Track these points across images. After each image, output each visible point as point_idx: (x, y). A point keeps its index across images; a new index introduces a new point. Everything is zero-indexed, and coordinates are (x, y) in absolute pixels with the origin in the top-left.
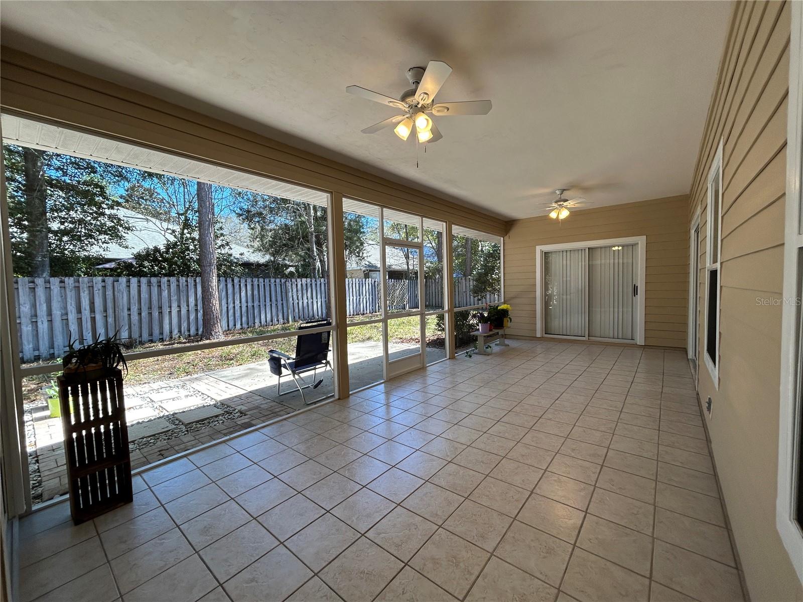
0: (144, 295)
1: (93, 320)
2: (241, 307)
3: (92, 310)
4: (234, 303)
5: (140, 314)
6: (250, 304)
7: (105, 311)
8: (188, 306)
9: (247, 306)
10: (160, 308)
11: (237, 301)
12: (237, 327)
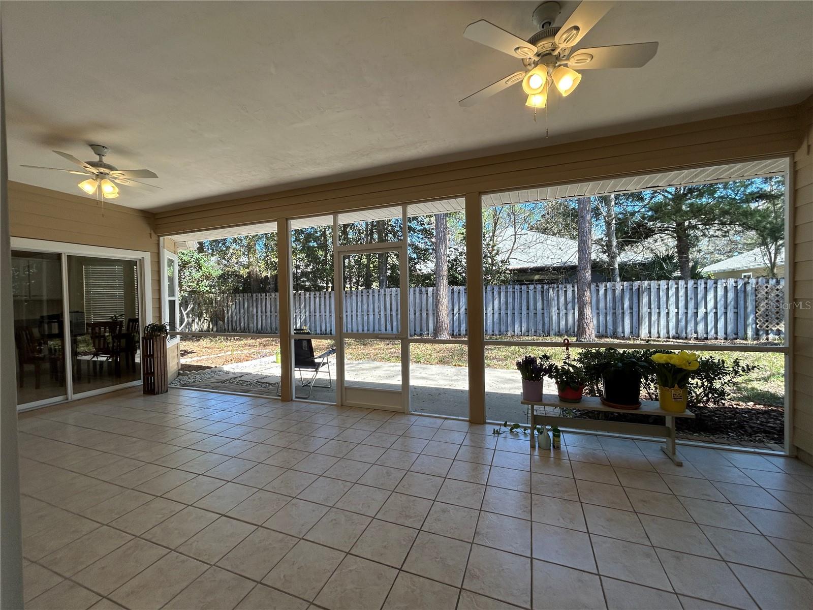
0: (418, 301)
1: (391, 315)
2: (493, 313)
5: (415, 314)
6: (503, 312)
7: (397, 311)
9: (500, 313)
10: (427, 310)
12: (488, 332)
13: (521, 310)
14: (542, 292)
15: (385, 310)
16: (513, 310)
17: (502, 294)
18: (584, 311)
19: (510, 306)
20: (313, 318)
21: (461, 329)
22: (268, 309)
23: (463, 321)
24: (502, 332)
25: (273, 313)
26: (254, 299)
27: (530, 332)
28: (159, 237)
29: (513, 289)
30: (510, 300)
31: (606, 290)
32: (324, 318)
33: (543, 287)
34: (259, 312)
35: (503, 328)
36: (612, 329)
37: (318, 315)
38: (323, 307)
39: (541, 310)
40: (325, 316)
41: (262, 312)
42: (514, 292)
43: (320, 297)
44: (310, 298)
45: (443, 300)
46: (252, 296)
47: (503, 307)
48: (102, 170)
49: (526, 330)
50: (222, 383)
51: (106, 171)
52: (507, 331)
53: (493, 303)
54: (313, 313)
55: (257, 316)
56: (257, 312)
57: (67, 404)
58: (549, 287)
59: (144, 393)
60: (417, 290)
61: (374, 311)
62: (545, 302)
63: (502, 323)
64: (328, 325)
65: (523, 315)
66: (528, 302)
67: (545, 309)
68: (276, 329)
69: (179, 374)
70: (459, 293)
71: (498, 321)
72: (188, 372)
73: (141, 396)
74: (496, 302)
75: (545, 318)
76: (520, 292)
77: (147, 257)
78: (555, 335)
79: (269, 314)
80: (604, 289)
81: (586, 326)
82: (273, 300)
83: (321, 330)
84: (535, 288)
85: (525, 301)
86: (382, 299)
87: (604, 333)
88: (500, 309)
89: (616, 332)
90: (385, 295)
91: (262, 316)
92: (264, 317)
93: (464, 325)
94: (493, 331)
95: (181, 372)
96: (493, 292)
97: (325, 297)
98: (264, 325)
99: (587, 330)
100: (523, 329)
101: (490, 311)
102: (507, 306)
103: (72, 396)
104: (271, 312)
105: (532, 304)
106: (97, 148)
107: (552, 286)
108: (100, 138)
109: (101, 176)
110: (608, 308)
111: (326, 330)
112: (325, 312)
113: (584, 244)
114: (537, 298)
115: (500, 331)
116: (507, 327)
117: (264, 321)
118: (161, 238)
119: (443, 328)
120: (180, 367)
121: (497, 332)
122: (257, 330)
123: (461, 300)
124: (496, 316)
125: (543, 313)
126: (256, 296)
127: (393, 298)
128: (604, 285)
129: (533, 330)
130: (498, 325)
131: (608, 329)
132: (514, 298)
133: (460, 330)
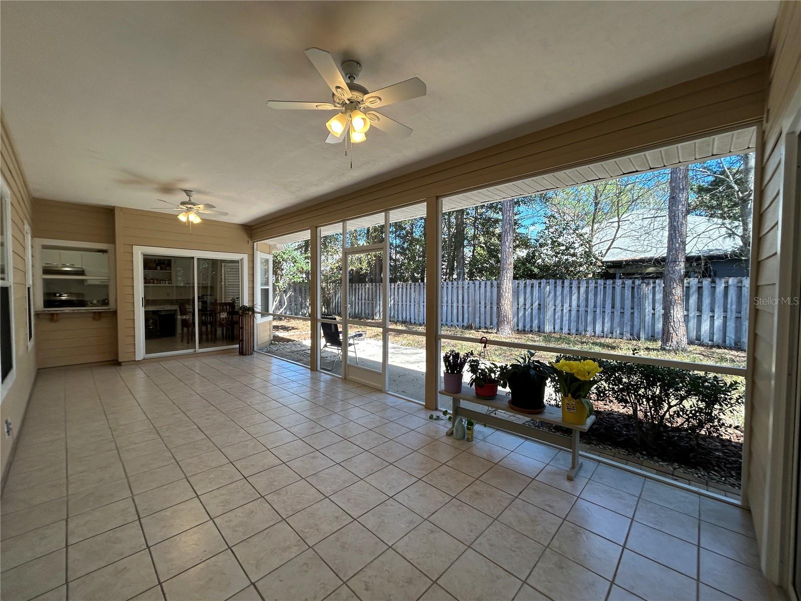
0: (488, 294)
1: (463, 307)
3: (463, 302)
4: (562, 306)
5: (485, 307)
6: (582, 309)
8: (518, 304)
9: (578, 311)
11: (566, 303)
12: (564, 331)
13: (604, 308)
14: (633, 288)
15: (458, 302)
16: (594, 307)
17: (582, 290)
18: (670, 313)
19: (591, 304)
20: (396, 307)
21: (534, 325)
22: (363, 298)
23: (535, 317)
24: (580, 331)
25: (367, 300)
26: (354, 288)
27: (614, 334)
28: (254, 242)
29: (595, 283)
30: (591, 296)
31: (726, 288)
32: (405, 307)
33: (633, 283)
34: (357, 299)
35: (581, 328)
36: (733, 337)
37: (400, 304)
38: (404, 296)
39: (630, 309)
40: (406, 305)
41: (358, 300)
42: (596, 287)
43: (402, 288)
44: (394, 288)
45: (506, 295)
46: (352, 285)
47: (583, 304)
48: (189, 206)
49: (609, 331)
50: (293, 352)
51: (192, 206)
52: (586, 331)
53: (571, 299)
54: (396, 303)
55: (355, 303)
56: (355, 300)
57: (195, 355)
58: (642, 283)
59: (240, 354)
60: (489, 283)
61: (447, 302)
62: (636, 299)
63: (580, 322)
64: (408, 314)
65: (606, 313)
66: (613, 299)
67: (635, 308)
68: (369, 315)
69: (271, 344)
70: (532, 287)
71: (575, 319)
72: (277, 343)
73: (237, 355)
74: (575, 297)
75: (636, 319)
76: (604, 287)
77: (245, 257)
78: (647, 339)
79: (363, 301)
80: (723, 285)
81: (672, 331)
82: (367, 289)
83: (402, 318)
84: (623, 283)
85: (610, 298)
86: (455, 291)
87: (720, 341)
88: (578, 306)
89: (740, 342)
90: (458, 287)
91: (358, 303)
92: (360, 303)
93: (537, 321)
94: (569, 330)
95: (273, 342)
96: (571, 287)
97: (406, 288)
98: (360, 311)
99: (674, 335)
100: (606, 329)
101: (566, 308)
102: (588, 302)
103: (198, 350)
104: (365, 300)
105: (618, 301)
106: (188, 192)
107: (647, 282)
108: (187, 186)
109: (189, 210)
110: (729, 311)
111: (406, 318)
112: (406, 302)
113: (675, 231)
114: (626, 294)
115: (577, 330)
116: (586, 326)
117: (360, 307)
118: (255, 244)
119: (504, 323)
120: (272, 338)
121: (573, 331)
122: (355, 314)
123: (534, 295)
124: (574, 313)
125: (632, 313)
126: (355, 286)
127: (465, 290)
128: (723, 280)
129: (618, 332)
130: (575, 324)
131: (727, 338)
132: (596, 295)
133: (531, 327)
